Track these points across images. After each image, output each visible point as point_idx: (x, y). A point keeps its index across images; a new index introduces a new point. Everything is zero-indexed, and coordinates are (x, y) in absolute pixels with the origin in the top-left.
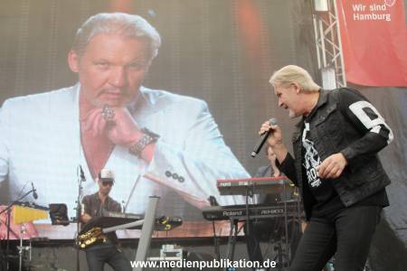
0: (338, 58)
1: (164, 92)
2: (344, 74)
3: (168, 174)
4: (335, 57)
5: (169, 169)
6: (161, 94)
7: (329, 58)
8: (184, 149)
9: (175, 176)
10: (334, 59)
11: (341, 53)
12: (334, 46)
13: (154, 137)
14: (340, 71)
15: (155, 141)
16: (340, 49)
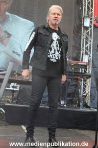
0: (92, 14)
1: (16, 16)
2: (93, 20)
3: (14, 52)
5: (14, 50)
6: (15, 17)
7: (88, 13)
8: (22, 42)
9: (17, 54)
11: (93, 11)
12: (90, 7)
13: (9, 35)
15: (9, 37)
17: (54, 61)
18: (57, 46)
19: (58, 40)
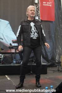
0: (39, 14)
2: (40, 17)
4: (38, 13)
10: (38, 14)
11: (40, 13)
12: (38, 11)
14: (39, 17)
16: (40, 12)
17: (35, 38)
18: (35, 30)
19: (34, 26)
